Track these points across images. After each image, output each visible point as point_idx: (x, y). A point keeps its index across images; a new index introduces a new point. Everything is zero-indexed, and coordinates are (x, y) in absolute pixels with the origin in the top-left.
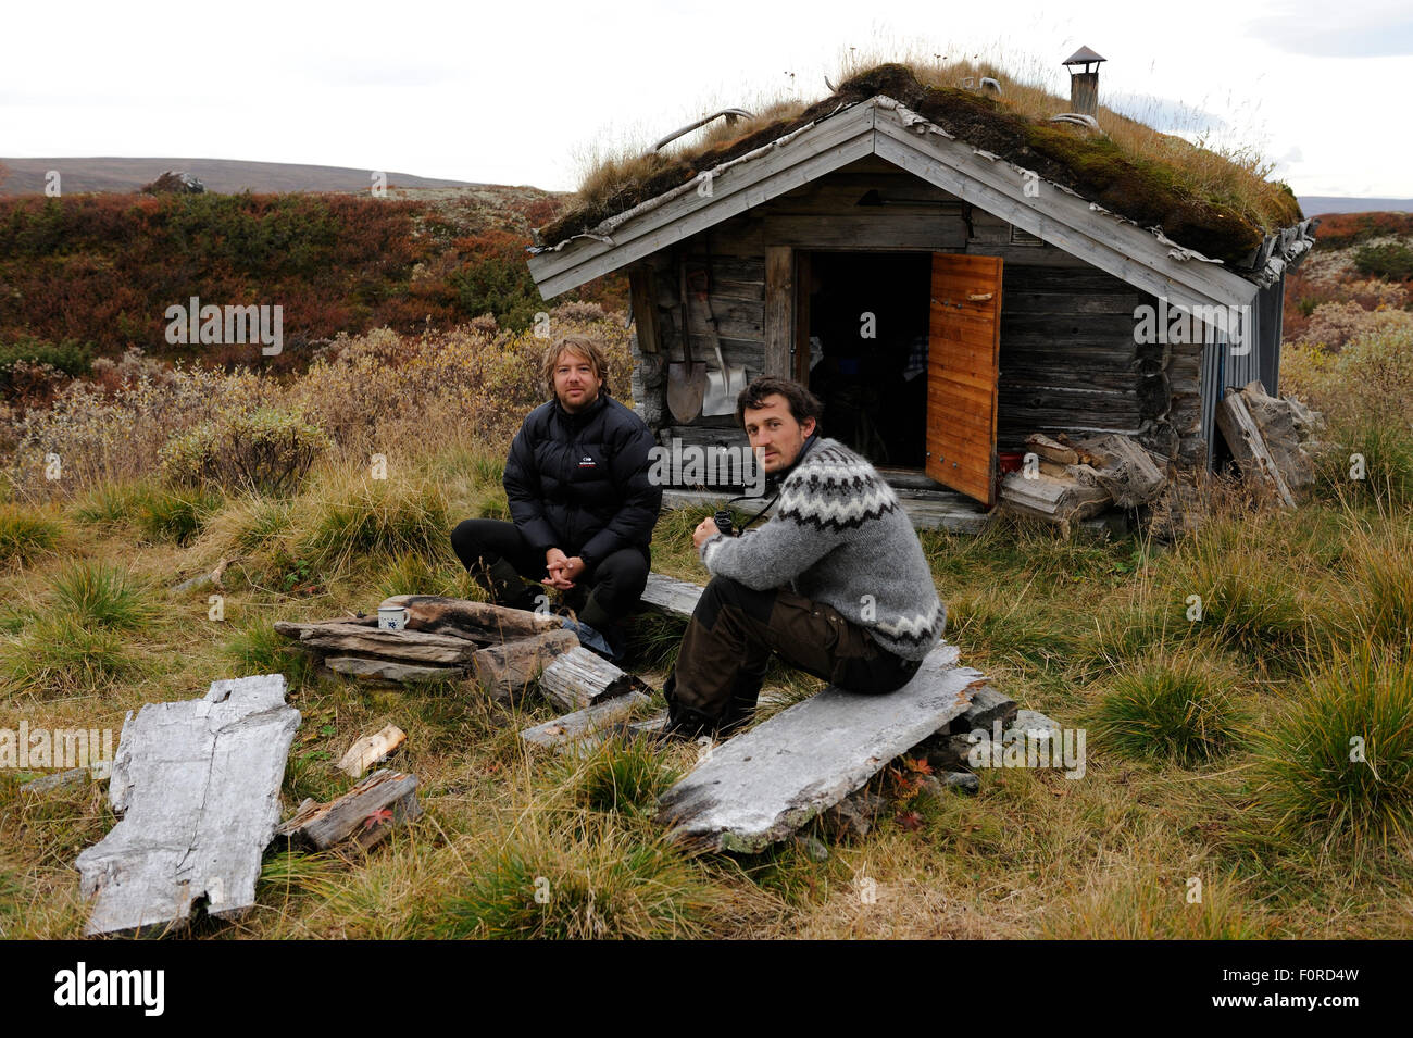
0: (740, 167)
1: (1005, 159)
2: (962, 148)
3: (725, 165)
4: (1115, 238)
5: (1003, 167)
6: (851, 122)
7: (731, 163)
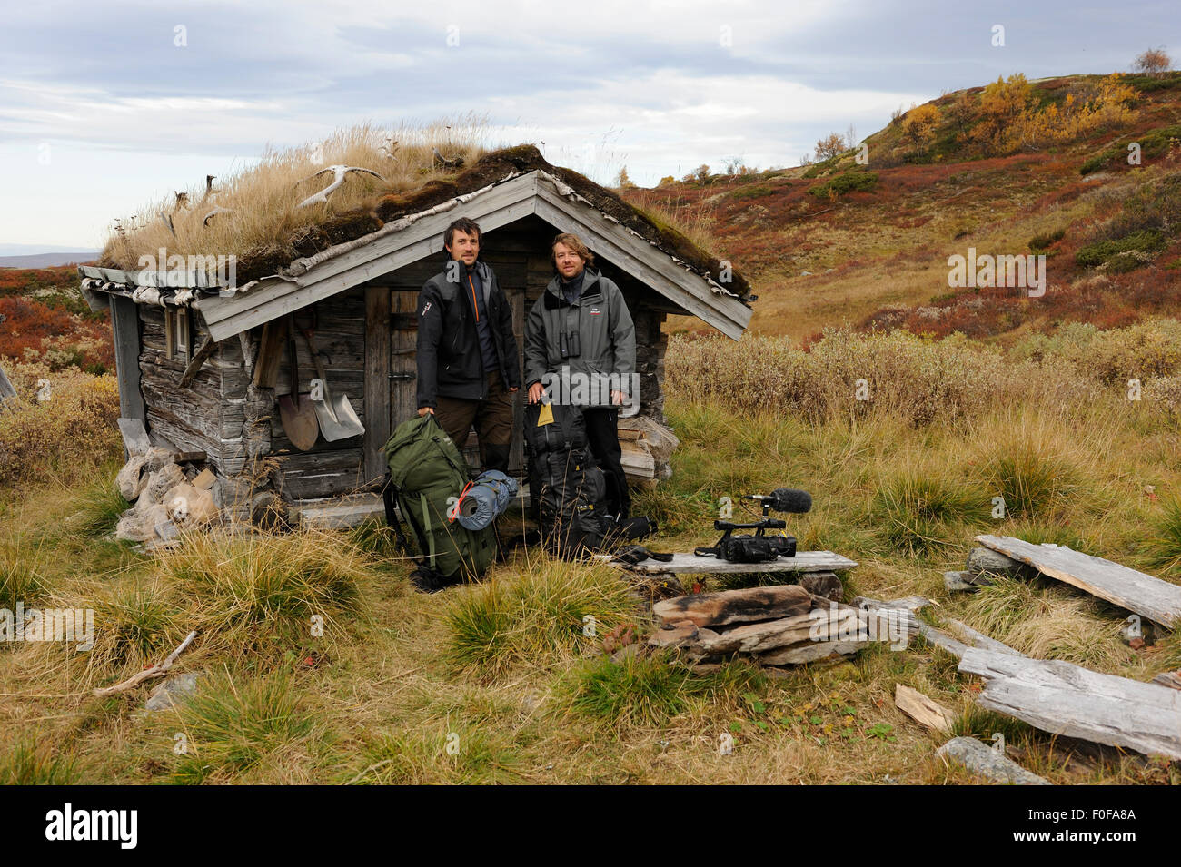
0: (429, 218)
1: (623, 224)
2: (596, 214)
3: (414, 216)
4: (683, 280)
5: (620, 229)
6: (519, 188)
7: (420, 214)
